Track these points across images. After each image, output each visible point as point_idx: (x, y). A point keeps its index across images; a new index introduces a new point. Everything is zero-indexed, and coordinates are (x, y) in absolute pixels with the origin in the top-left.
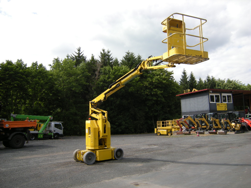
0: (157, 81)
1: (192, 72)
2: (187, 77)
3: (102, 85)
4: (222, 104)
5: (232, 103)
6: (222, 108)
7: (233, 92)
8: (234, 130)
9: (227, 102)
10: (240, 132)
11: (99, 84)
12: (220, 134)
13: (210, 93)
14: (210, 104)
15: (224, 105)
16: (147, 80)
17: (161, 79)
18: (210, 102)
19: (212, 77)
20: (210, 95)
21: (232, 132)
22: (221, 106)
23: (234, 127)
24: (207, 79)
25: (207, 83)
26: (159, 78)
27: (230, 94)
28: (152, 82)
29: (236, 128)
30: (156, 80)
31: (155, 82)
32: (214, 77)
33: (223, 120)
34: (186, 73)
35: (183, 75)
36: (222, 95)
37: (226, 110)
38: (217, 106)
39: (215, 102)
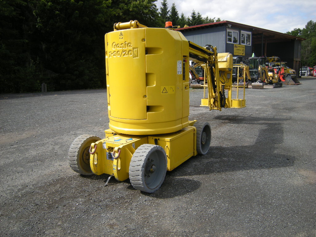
0: (135, 9)
1: (174, 4)
2: (167, 11)
3: (50, 6)
4: (240, 45)
5: (251, 45)
6: (240, 52)
7: (253, 29)
8: (271, 83)
9: (245, 44)
10: (278, 85)
11: (45, 5)
12: (255, 87)
13: (229, 27)
14: (226, 44)
15: (242, 47)
16: (120, 6)
17: (140, 6)
18: (227, 42)
19: (198, 13)
20: (228, 30)
21: (268, 85)
22: (239, 48)
23: (271, 79)
24: (192, 17)
25: (191, 21)
26: (139, 4)
27: (250, 33)
28: (128, 10)
29: (274, 80)
30: (134, 7)
31: (132, 11)
32: (200, 15)
33: (260, 67)
34: (167, 5)
35: (163, 7)
36: (241, 33)
37: (244, 55)
38: (235, 49)
39: (232, 43)
